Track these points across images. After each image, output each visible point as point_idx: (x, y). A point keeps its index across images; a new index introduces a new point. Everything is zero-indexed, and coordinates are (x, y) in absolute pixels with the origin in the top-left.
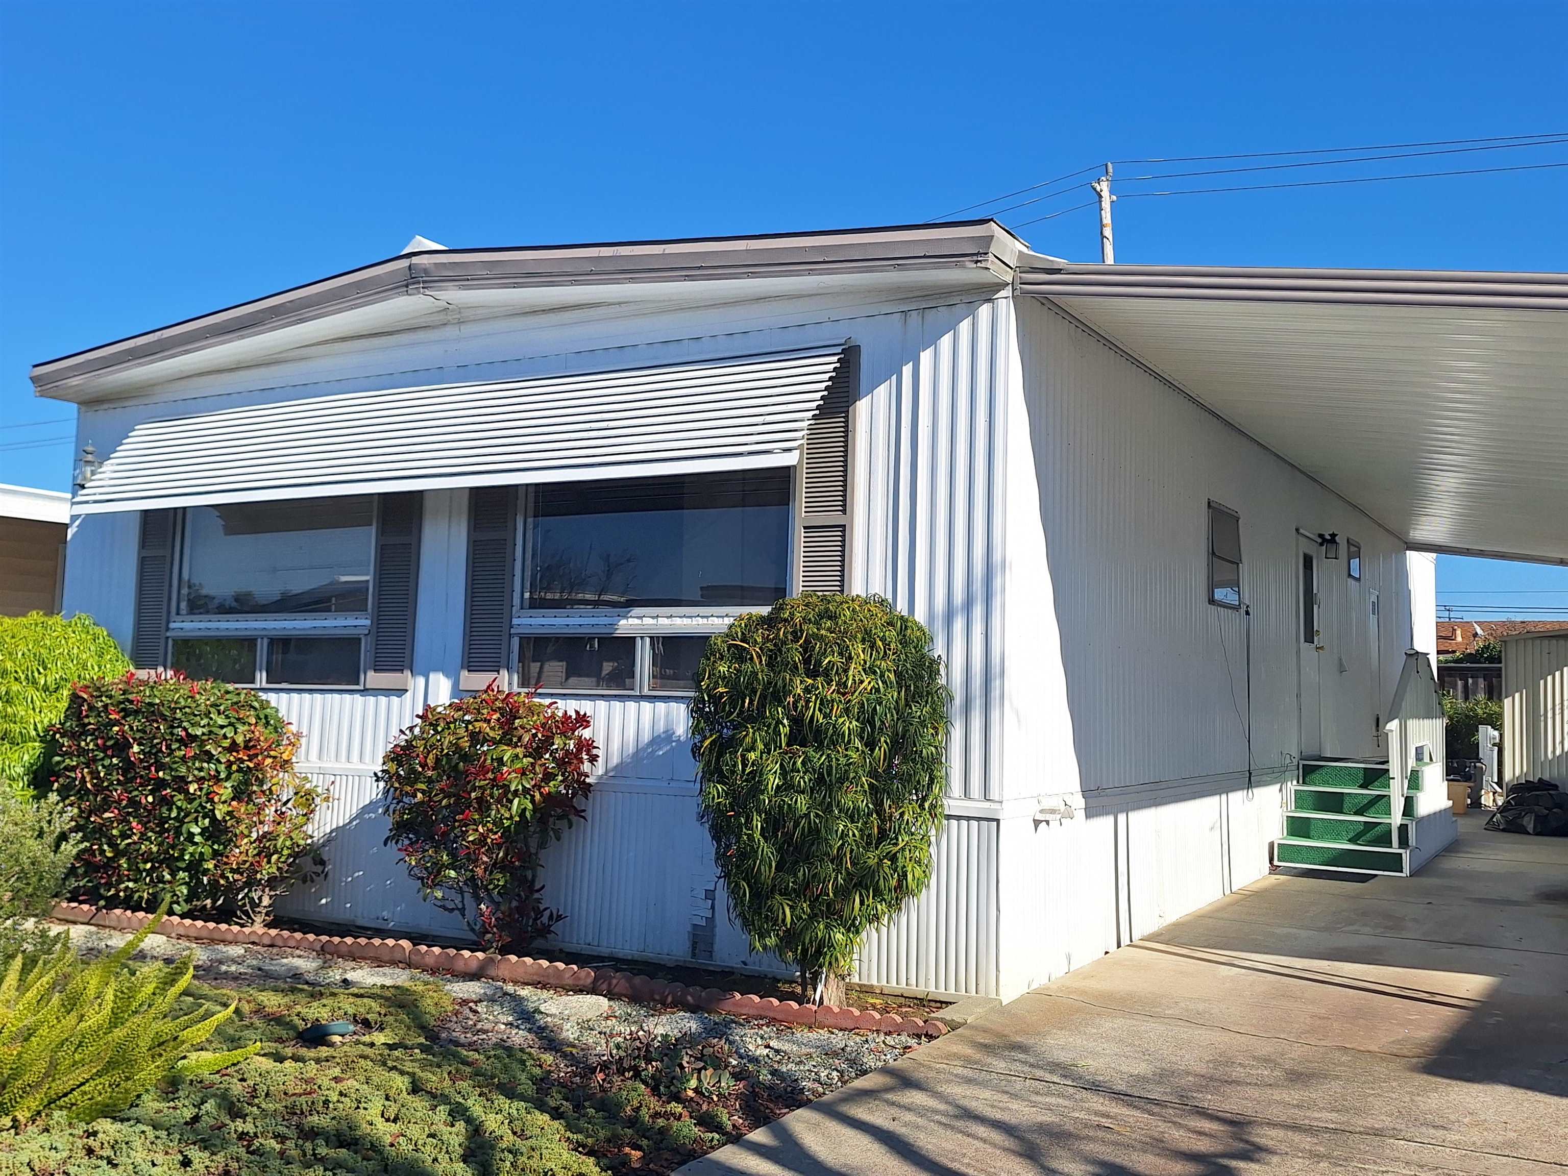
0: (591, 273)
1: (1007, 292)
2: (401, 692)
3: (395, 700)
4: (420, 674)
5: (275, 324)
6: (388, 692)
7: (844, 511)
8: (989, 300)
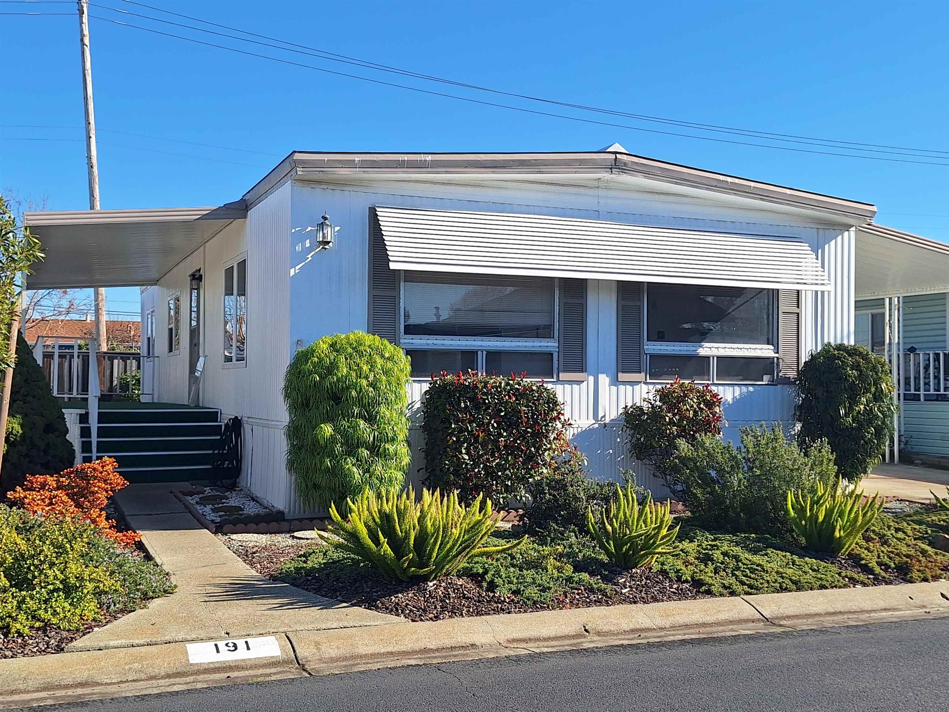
0: (716, 186)
1: (853, 229)
2: (579, 382)
3: (575, 387)
4: (591, 375)
5: (520, 170)
6: (571, 382)
7: (798, 307)
8: (848, 231)
